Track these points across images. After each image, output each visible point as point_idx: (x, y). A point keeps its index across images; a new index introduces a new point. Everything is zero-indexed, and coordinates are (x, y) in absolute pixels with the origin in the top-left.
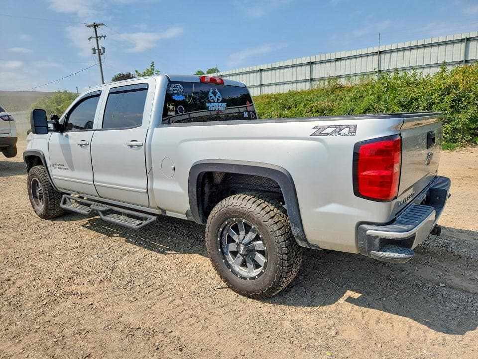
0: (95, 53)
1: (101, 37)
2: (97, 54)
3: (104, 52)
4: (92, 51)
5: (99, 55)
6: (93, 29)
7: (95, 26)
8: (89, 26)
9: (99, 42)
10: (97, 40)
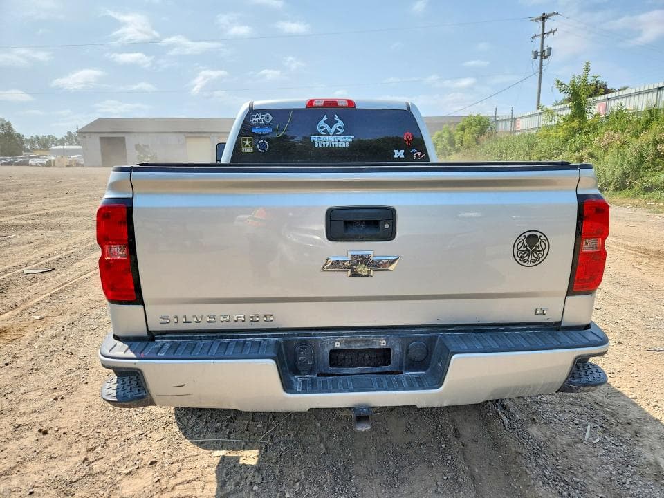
0: (535, 58)
1: (548, 33)
2: (539, 58)
3: (549, 54)
4: (533, 56)
5: (541, 59)
6: (540, 23)
7: (544, 18)
8: (536, 20)
9: (545, 40)
10: (543, 38)
